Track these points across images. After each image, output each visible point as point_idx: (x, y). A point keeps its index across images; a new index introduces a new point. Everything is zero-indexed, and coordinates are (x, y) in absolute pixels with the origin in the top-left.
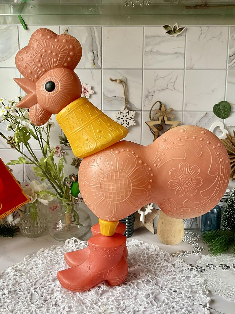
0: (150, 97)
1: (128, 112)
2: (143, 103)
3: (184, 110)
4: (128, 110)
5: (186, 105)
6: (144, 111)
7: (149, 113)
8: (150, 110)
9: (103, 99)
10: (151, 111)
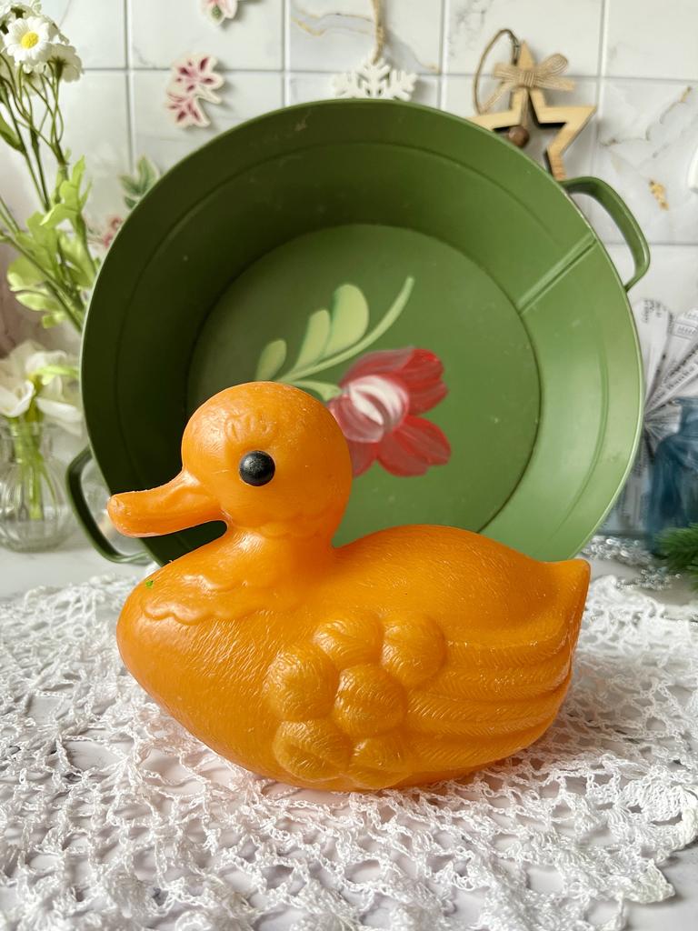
0: (474, 18)
1: (387, 76)
2: (446, 41)
3: (603, 73)
4: (386, 69)
5: (613, 53)
6: (450, 75)
7: (470, 82)
8: (474, 70)
9: (292, 25)
10: (478, 75)
